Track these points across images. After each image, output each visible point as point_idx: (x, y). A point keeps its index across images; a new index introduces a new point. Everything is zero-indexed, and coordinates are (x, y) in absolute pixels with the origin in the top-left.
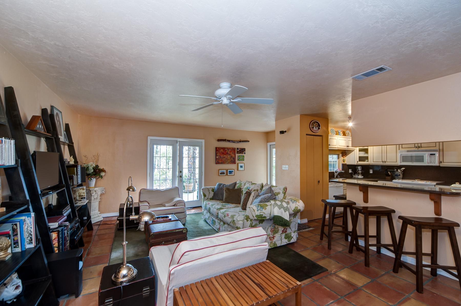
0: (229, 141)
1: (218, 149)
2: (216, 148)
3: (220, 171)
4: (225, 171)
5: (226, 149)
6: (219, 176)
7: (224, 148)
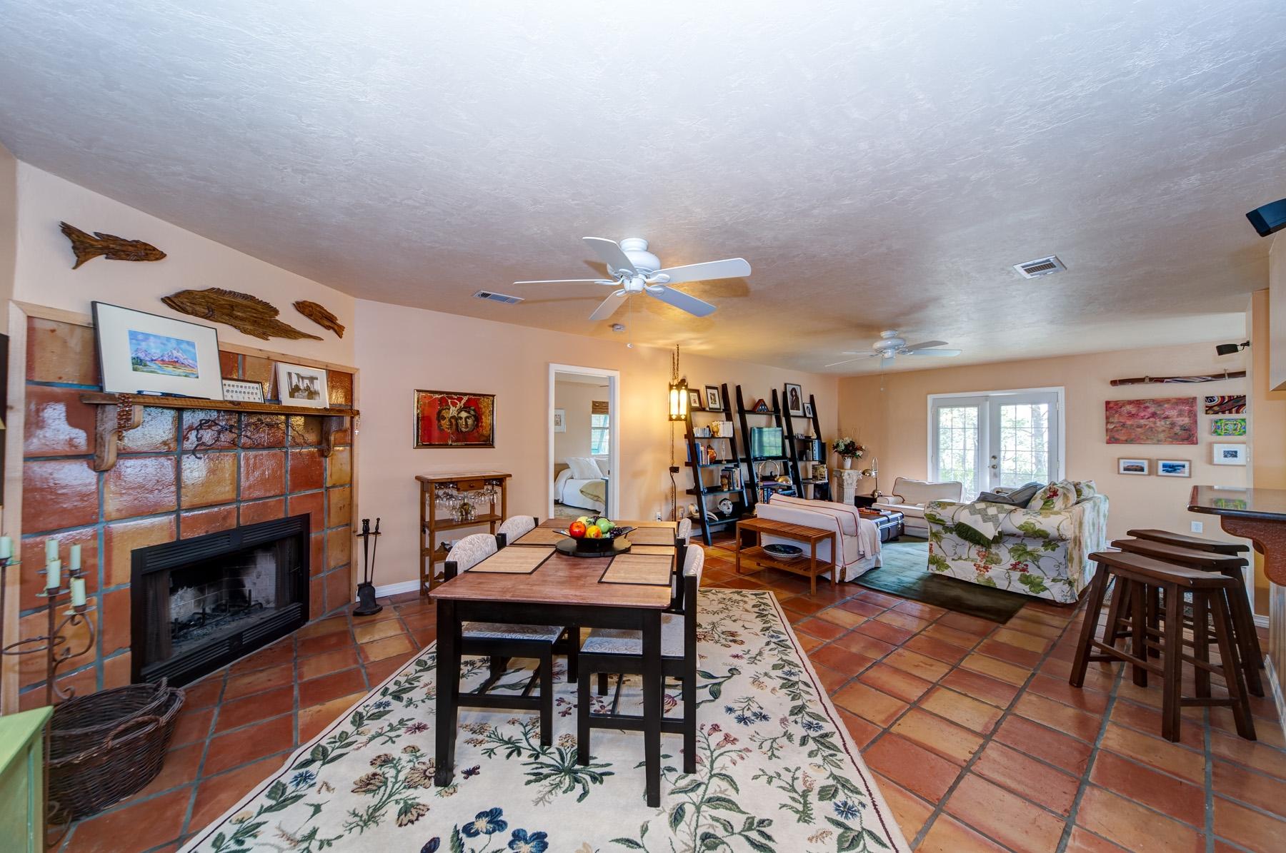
0: (1160, 380)
1: (1111, 405)
2: (1108, 403)
3: (1122, 461)
4: (1145, 464)
5: (1147, 404)
6: (1119, 473)
7: (1137, 401)
